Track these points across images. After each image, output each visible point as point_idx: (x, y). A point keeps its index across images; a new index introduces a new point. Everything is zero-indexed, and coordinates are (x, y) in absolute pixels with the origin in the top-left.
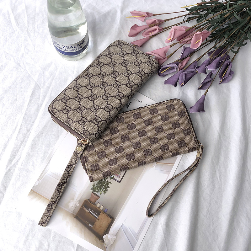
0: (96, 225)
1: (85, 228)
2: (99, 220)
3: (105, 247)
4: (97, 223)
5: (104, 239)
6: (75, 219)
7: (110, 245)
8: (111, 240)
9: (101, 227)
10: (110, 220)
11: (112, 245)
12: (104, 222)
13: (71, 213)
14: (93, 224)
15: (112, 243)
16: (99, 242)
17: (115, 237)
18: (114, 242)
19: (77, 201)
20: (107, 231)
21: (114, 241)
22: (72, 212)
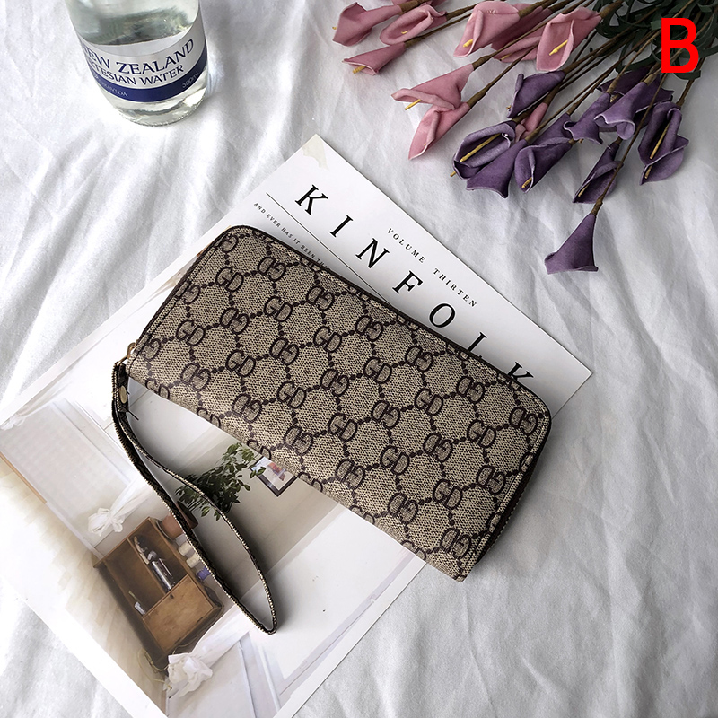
0: (156, 612)
1: (119, 610)
2: (172, 597)
3: (163, 695)
4: (164, 607)
5: (170, 668)
6: (95, 573)
7: (182, 693)
8: (193, 678)
9: (171, 622)
10: (208, 608)
11: (190, 694)
12: (186, 611)
13: (88, 550)
14: (148, 605)
15: (193, 686)
16: (149, 670)
17: (209, 672)
18: (200, 687)
19: (120, 517)
20: (186, 643)
21: (203, 683)
22: (91, 548)
